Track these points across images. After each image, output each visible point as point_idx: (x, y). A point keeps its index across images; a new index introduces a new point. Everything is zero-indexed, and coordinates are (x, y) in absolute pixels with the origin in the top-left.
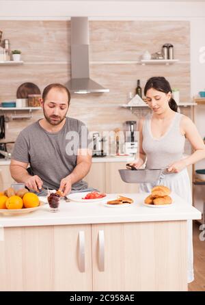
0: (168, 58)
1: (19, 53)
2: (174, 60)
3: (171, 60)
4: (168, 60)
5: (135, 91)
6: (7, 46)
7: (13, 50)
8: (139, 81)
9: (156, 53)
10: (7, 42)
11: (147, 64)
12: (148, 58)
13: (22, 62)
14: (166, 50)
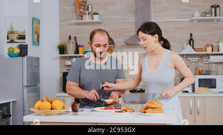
0: (216, 16)
1: (97, 14)
2: (220, 17)
3: (218, 17)
4: (216, 17)
5: (188, 42)
6: (90, 9)
7: (94, 12)
8: (191, 34)
9: (205, 12)
10: (90, 6)
11: (199, 21)
12: (197, 16)
13: (99, 20)
14: (213, 9)
